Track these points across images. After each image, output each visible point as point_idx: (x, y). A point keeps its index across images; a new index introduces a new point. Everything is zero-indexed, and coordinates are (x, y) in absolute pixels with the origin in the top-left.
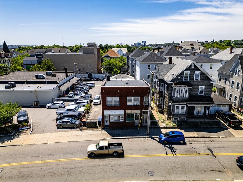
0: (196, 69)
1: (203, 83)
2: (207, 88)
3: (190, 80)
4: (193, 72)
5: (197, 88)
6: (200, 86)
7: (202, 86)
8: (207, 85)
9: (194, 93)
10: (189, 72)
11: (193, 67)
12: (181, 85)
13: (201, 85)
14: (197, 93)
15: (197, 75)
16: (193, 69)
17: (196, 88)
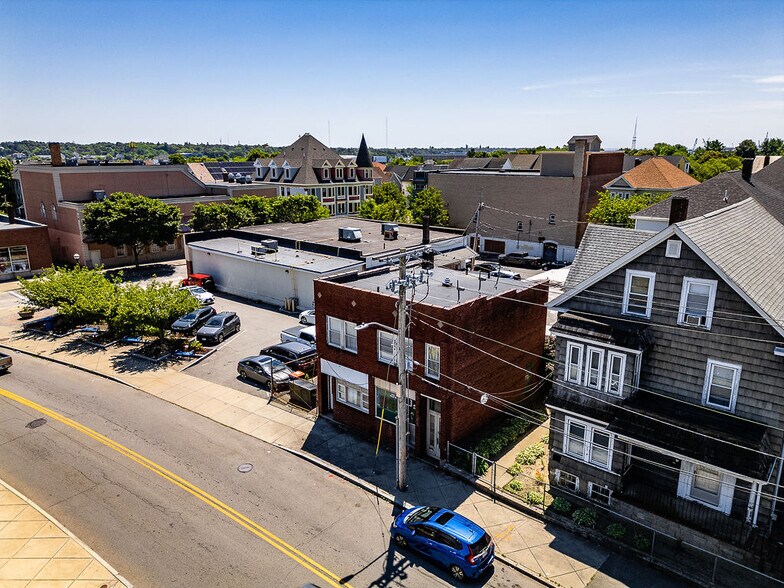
0: (691, 264)
1: (733, 350)
2: (755, 378)
3: (656, 319)
4: (673, 280)
5: (698, 365)
6: (715, 358)
7: (723, 359)
8: (755, 362)
9: (677, 384)
10: (651, 276)
11: (673, 251)
12: (589, 329)
13: (718, 354)
14: (697, 389)
15: (698, 300)
16: (673, 263)
17: (692, 364)
